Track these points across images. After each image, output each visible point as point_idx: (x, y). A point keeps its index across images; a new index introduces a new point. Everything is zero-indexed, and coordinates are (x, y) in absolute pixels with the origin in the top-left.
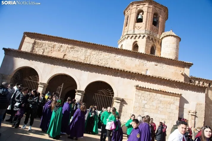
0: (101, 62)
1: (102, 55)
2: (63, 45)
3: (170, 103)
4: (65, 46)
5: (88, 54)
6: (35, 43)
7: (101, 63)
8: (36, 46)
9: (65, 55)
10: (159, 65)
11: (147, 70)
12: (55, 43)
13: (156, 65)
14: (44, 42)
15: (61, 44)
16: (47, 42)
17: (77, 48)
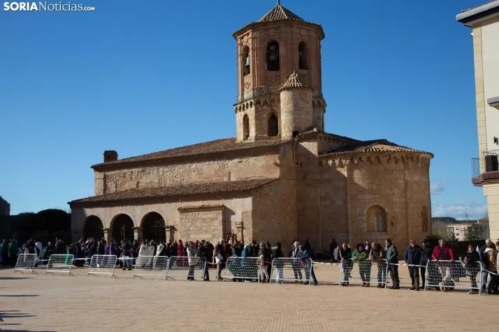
0: (176, 180)
1: (176, 170)
2: (133, 170)
3: (212, 220)
4: (135, 170)
5: (161, 173)
6: (105, 178)
7: (177, 182)
8: (107, 181)
9: (138, 183)
10: (244, 160)
11: (230, 173)
12: (125, 170)
13: (241, 162)
14: (113, 172)
15: (131, 170)
16: (116, 172)
17: (148, 169)
